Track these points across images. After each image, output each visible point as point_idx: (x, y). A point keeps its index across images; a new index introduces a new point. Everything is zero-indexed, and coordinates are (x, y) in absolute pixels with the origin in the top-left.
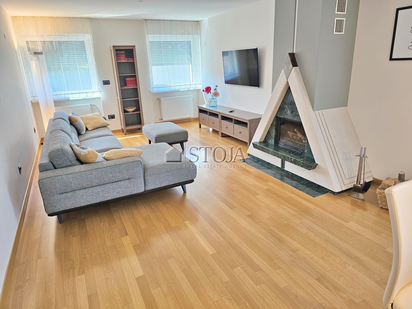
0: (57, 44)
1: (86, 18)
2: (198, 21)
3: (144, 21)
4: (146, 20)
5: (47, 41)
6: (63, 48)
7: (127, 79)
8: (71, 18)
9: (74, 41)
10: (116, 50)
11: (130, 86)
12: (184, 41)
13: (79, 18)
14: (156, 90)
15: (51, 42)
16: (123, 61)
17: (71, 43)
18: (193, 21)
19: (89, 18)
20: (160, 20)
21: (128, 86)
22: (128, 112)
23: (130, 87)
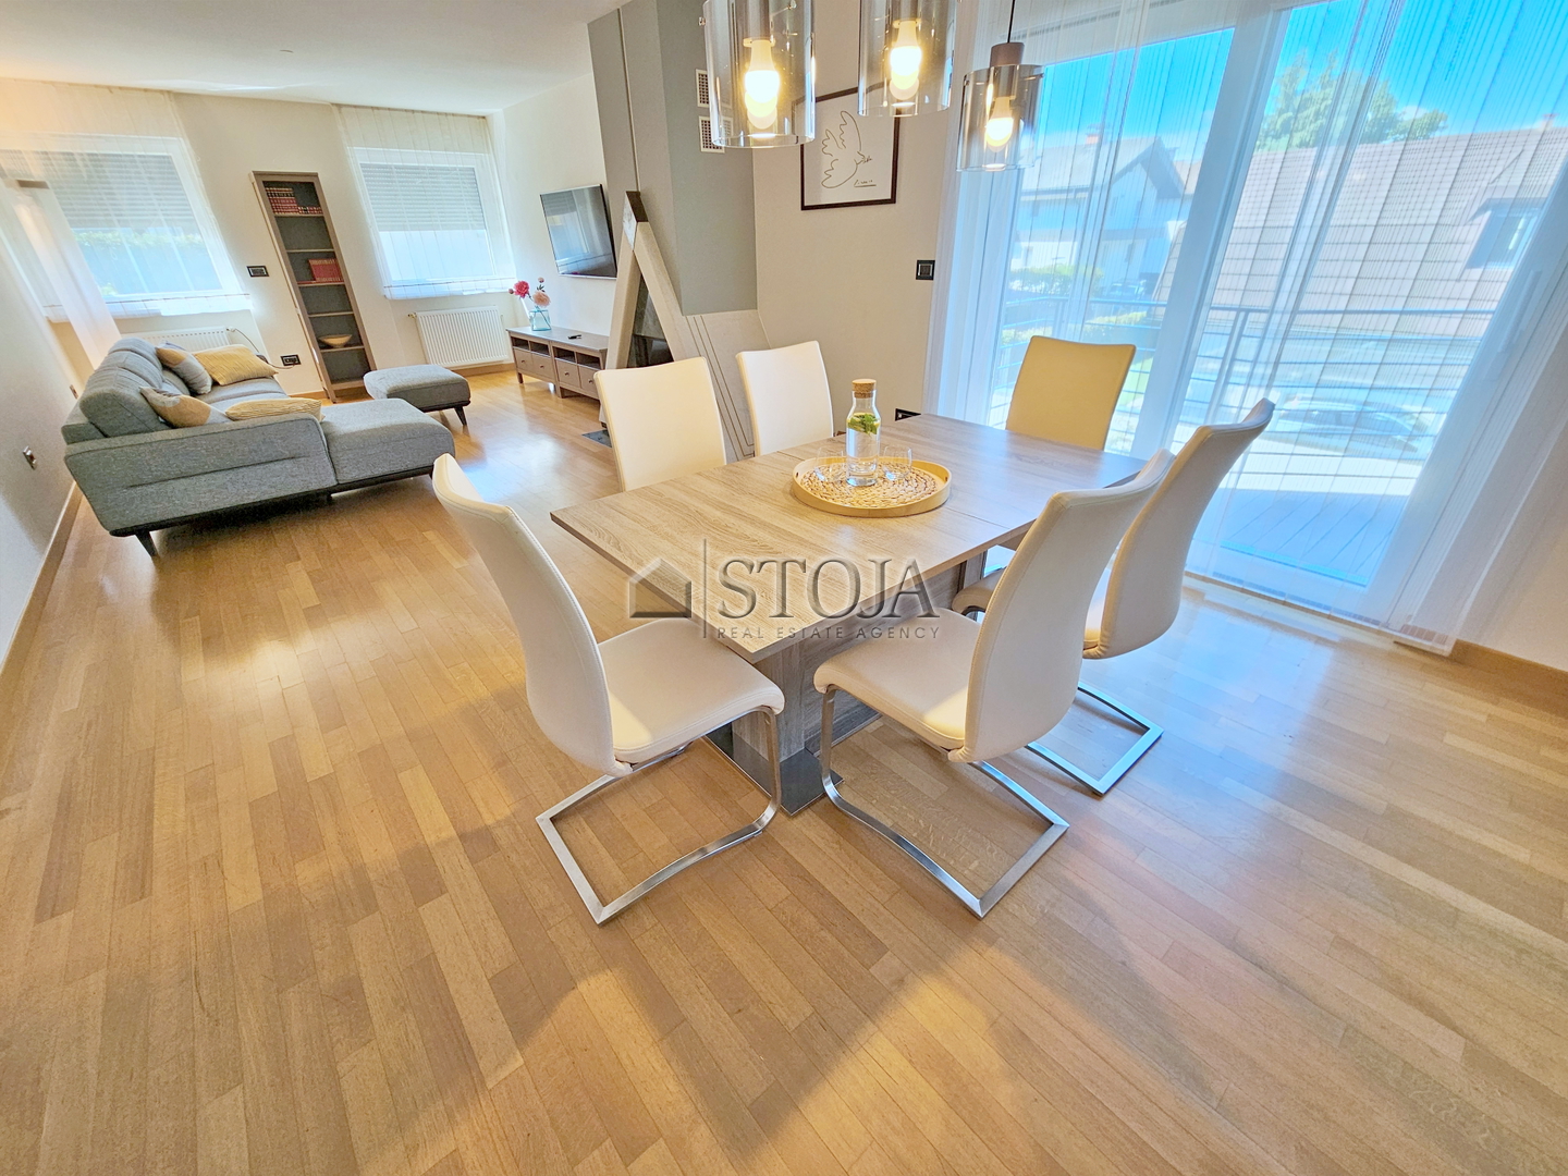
0: (89, 163)
1: (162, 92)
2: (484, 117)
3: (335, 109)
4: (339, 106)
5: (53, 153)
6: (108, 174)
7: (313, 262)
8: (115, 87)
9: (140, 156)
10: (267, 184)
11: (324, 280)
12: (455, 169)
13: (139, 89)
14: (398, 293)
15: (69, 156)
16: (291, 214)
17: (131, 162)
18: (469, 116)
19: (169, 92)
20: (378, 108)
21: (318, 279)
22: (329, 346)
23: (322, 281)
